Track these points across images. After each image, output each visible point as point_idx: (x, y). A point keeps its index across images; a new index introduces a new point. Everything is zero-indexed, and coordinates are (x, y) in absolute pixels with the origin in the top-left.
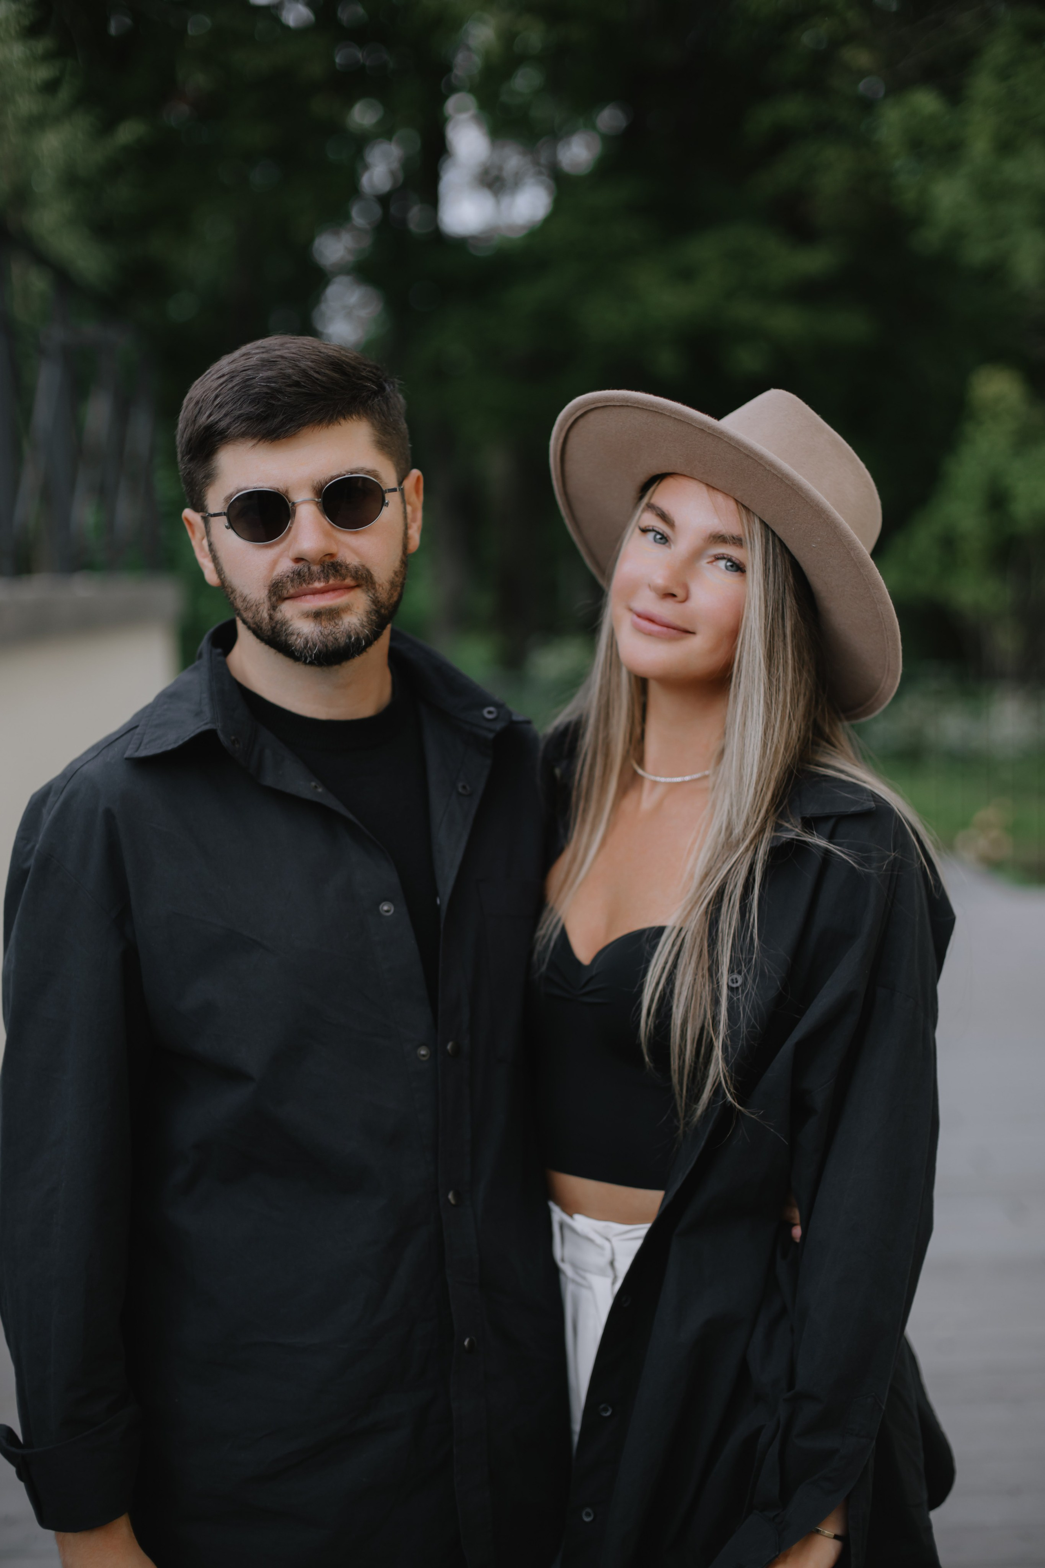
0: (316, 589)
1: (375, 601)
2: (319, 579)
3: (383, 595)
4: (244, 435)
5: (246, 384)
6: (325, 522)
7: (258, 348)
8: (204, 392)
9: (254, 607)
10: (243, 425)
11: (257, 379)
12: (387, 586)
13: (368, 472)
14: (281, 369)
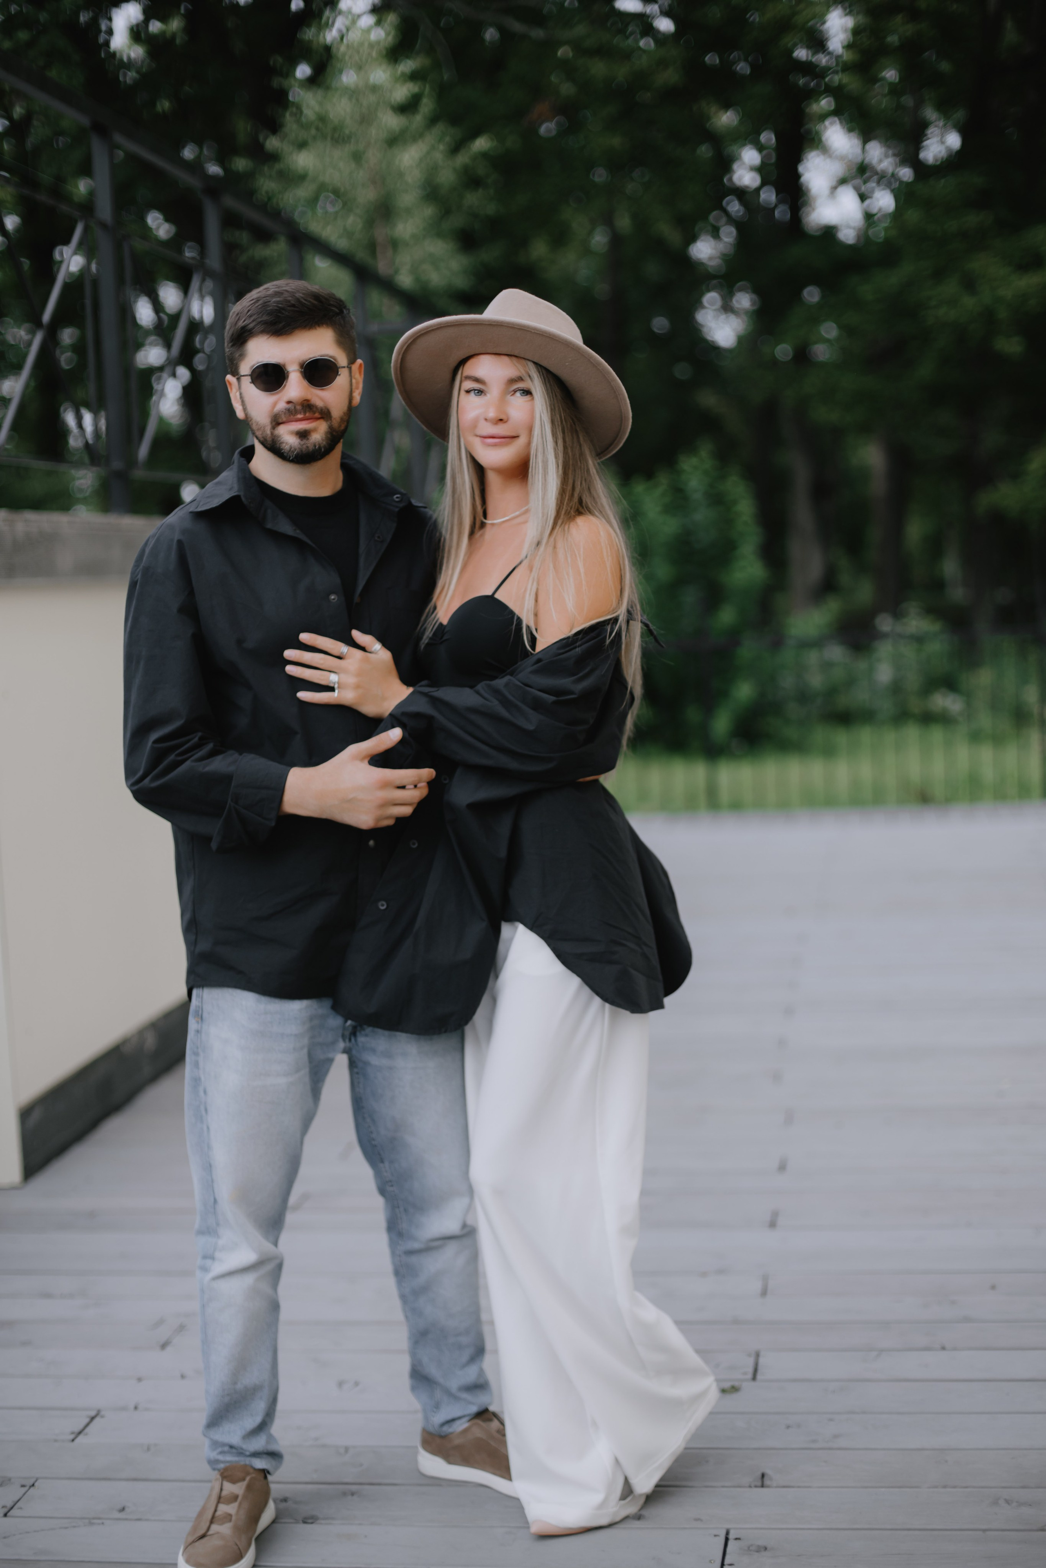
0: (298, 418)
1: (331, 427)
2: (301, 413)
3: (335, 423)
4: (263, 332)
5: (265, 305)
6: (305, 383)
7: (273, 285)
8: (242, 308)
9: (262, 428)
10: (263, 326)
11: (271, 302)
12: (338, 420)
13: (331, 357)
14: (285, 297)
